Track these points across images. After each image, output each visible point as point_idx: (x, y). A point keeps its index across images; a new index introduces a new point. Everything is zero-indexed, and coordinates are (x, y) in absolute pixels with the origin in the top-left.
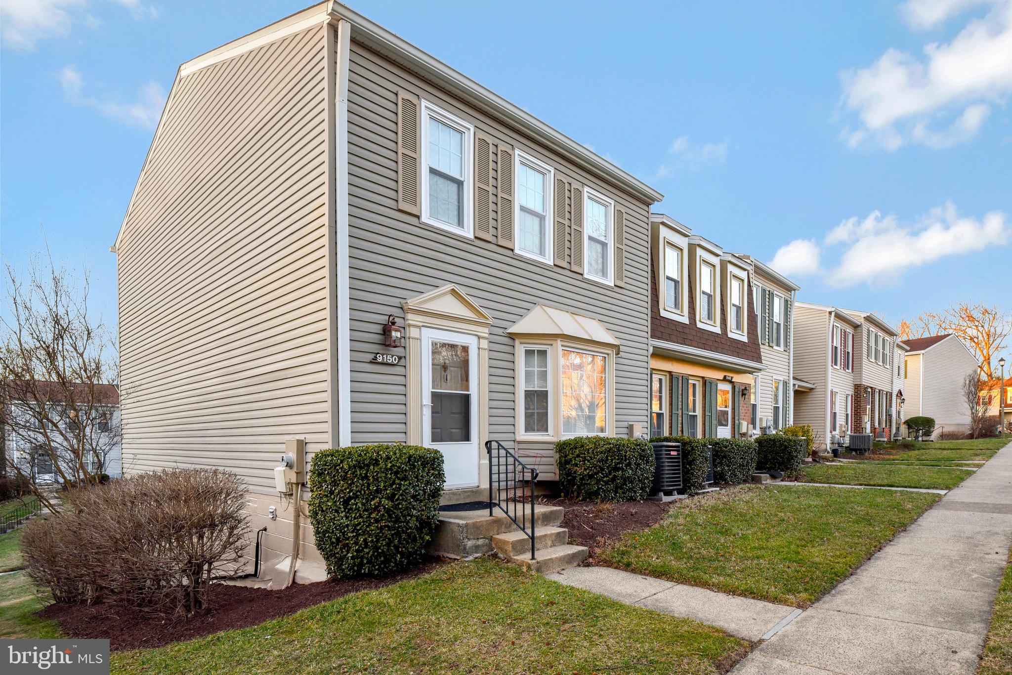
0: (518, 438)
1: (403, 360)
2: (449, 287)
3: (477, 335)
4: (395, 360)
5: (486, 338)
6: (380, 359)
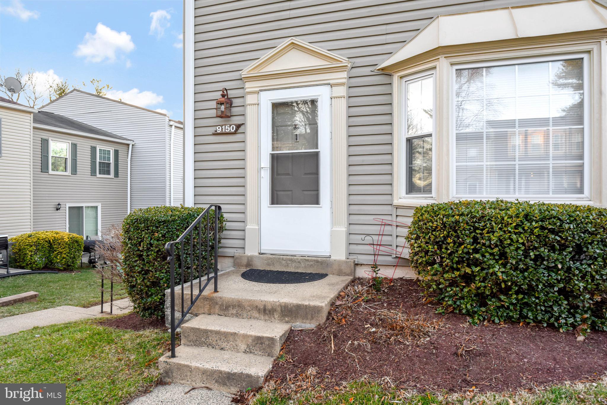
0: (396, 202)
1: (242, 127)
2: (288, 41)
3: (329, 84)
4: (233, 129)
5: (342, 84)
6: (219, 130)
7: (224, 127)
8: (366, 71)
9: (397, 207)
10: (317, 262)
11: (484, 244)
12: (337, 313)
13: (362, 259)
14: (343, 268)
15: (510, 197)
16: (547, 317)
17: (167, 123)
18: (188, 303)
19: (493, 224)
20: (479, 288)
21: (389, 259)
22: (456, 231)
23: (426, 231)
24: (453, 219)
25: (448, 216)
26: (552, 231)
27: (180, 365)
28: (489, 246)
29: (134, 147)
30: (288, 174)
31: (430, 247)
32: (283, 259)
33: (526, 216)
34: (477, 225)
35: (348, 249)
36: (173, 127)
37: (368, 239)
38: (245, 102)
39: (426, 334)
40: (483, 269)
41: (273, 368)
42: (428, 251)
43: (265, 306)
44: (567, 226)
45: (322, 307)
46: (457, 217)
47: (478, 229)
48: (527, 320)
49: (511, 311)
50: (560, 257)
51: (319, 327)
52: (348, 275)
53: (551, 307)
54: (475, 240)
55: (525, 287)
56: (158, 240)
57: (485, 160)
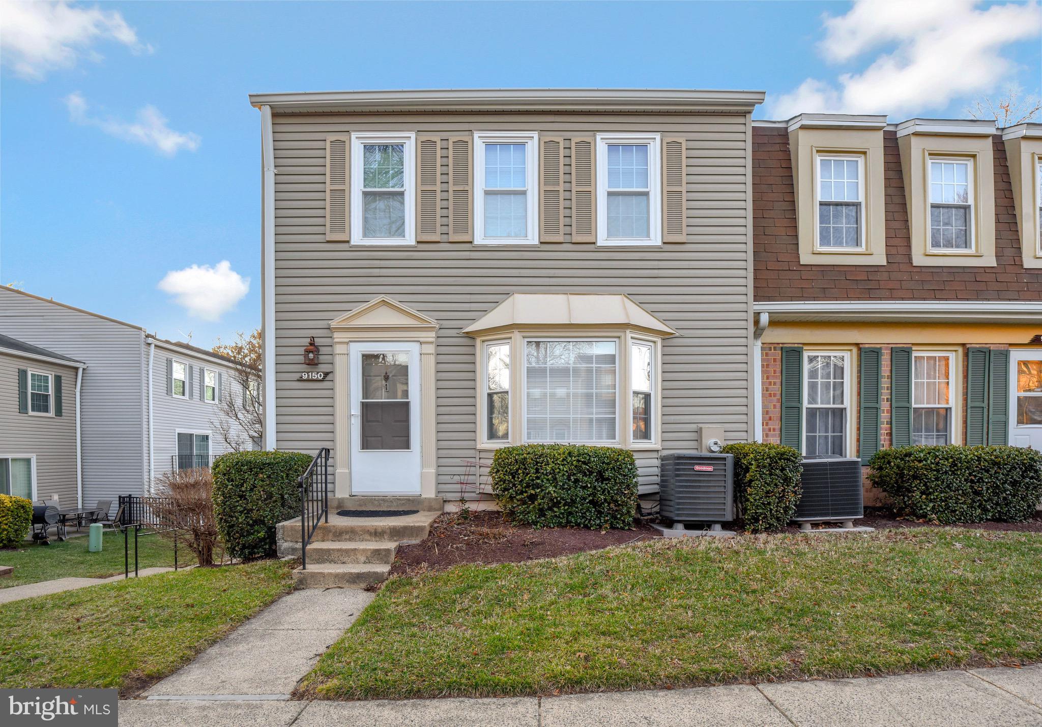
0: (479, 447)
1: (330, 375)
2: (380, 298)
3: (418, 341)
4: (320, 376)
5: (431, 343)
6: (305, 377)
7: (310, 374)
8: (453, 332)
9: (480, 451)
10: (409, 500)
11: (543, 473)
12: (436, 531)
13: (449, 496)
14: (433, 504)
15: (564, 442)
16: (583, 520)
17: (143, 340)
18: (311, 528)
19: (549, 459)
20: (540, 504)
21: (473, 495)
22: (524, 465)
23: (504, 466)
24: (522, 457)
25: (519, 455)
26: (584, 463)
27: (314, 573)
28: (546, 475)
29: (85, 371)
30: (378, 421)
31: (507, 477)
32: (375, 499)
33: (570, 454)
34: (538, 460)
35: (437, 488)
36: (153, 346)
37: (457, 478)
38: (333, 351)
39: (504, 536)
40: (542, 490)
41: (392, 568)
42: (505, 480)
43: (376, 529)
44: (593, 459)
45: (425, 527)
46: (525, 455)
47: (539, 463)
48: (572, 524)
49: (561, 518)
50: (589, 480)
51: (423, 542)
52: (438, 510)
53: (585, 513)
54: (537, 471)
55: (569, 501)
56: (263, 481)
57: (548, 413)
